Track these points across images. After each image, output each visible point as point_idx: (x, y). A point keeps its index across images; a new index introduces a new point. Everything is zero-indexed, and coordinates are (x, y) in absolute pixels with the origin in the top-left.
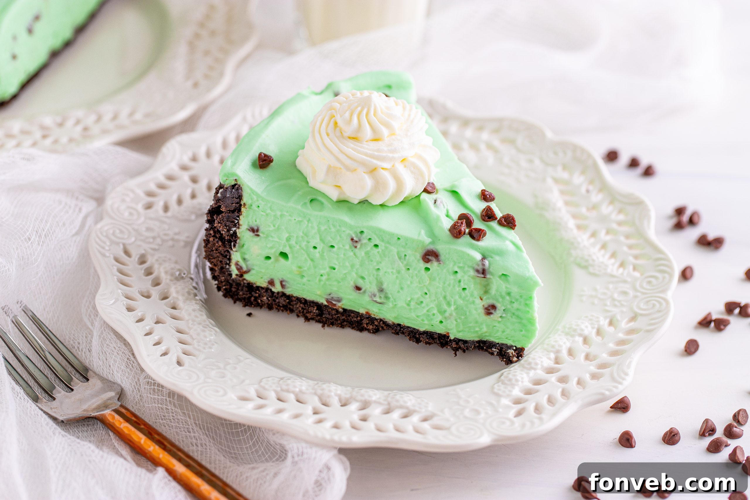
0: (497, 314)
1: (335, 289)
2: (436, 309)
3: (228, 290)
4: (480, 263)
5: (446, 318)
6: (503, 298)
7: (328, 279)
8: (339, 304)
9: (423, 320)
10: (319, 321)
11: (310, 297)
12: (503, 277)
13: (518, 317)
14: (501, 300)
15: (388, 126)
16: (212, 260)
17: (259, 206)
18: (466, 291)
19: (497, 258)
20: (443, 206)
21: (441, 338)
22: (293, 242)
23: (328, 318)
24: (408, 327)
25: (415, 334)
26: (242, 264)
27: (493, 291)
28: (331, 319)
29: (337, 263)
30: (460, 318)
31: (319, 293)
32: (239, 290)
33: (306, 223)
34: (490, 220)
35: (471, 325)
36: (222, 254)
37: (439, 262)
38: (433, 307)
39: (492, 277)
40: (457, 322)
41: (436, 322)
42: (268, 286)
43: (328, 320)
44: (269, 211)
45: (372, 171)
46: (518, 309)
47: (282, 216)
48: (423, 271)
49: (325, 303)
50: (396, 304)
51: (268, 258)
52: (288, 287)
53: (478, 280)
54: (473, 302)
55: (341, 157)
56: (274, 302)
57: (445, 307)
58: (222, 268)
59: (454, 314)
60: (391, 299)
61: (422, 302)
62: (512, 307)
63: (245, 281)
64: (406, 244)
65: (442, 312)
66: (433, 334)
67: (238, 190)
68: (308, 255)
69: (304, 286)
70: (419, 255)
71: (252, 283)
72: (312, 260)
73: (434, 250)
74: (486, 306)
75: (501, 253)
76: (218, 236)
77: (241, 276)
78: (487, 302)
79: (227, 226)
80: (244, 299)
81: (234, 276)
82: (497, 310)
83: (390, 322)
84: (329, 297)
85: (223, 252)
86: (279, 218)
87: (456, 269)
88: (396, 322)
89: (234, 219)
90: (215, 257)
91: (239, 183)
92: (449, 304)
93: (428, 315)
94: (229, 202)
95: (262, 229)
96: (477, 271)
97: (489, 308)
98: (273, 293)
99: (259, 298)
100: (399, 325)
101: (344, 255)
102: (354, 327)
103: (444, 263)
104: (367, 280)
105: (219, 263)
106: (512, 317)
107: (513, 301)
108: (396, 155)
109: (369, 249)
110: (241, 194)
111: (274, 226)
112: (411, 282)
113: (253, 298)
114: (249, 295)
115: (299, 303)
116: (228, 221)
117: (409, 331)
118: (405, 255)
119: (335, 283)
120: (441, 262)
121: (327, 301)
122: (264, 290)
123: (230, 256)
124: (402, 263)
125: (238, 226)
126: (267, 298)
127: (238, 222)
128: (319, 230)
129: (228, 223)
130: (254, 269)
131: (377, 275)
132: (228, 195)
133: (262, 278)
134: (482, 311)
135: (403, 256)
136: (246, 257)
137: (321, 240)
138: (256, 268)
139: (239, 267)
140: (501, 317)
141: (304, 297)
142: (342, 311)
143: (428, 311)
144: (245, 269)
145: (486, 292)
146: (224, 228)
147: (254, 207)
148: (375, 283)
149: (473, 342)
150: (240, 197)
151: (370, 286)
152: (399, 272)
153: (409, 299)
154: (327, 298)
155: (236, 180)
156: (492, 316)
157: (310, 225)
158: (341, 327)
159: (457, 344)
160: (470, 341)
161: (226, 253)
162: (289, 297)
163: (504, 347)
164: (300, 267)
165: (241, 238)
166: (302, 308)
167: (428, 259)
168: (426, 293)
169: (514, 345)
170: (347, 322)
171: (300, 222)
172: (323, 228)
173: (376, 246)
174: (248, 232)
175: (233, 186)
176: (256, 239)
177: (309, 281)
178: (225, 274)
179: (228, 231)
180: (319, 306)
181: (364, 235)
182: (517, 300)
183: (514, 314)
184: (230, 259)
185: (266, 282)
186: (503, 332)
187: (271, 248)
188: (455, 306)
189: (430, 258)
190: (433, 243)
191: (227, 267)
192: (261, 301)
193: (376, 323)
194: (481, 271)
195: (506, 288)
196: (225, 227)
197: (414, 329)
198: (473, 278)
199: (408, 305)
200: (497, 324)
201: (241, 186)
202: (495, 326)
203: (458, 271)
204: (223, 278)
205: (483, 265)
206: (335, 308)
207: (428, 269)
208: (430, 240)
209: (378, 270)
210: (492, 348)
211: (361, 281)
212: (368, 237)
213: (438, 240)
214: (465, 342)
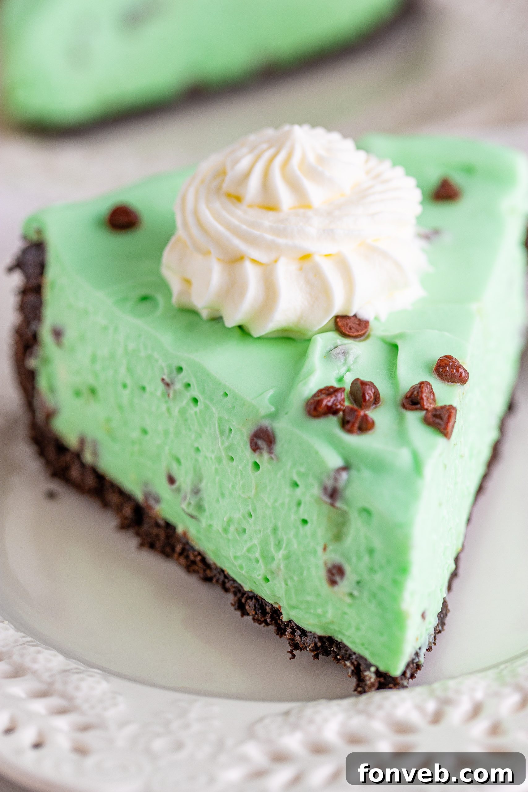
0: (345, 585)
2: (260, 548)
4: (332, 474)
5: (272, 572)
6: (359, 558)
7: (141, 452)
8: (157, 508)
9: (241, 567)
12: (365, 514)
13: (380, 604)
14: (354, 559)
17: (63, 288)
18: (308, 527)
19: (366, 474)
20: (343, 361)
22: (98, 366)
23: (147, 532)
24: (234, 580)
25: (242, 596)
26: (49, 396)
27: (349, 541)
28: (151, 536)
29: (149, 421)
30: (291, 578)
31: (132, 477)
33: (113, 332)
34: (411, 407)
35: (309, 598)
37: (270, 455)
38: (256, 545)
39: (345, 507)
40: (287, 585)
41: (259, 575)
42: (79, 448)
43: (146, 535)
44: (72, 300)
45: (232, 260)
46: (381, 588)
47: (87, 312)
48: (250, 467)
49: (144, 503)
50: (212, 522)
51: (78, 394)
52: (101, 457)
53: (326, 508)
54: (315, 552)
56: (84, 479)
57: (272, 548)
59: (282, 567)
60: (207, 513)
61: (244, 530)
62: (372, 580)
63: (53, 432)
64: (233, 407)
65: (267, 558)
67: (42, 251)
68: (115, 397)
69: (118, 459)
70: (246, 433)
71: (62, 438)
72: (121, 409)
73: (269, 429)
74: (330, 565)
76: (22, 335)
77: (48, 419)
78: (334, 557)
81: (41, 418)
82: (345, 578)
83: (211, 562)
84: (145, 490)
86: (84, 316)
87: (296, 478)
88: (219, 564)
91: (44, 238)
92: (279, 545)
93: (250, 559)
94: (29, 269)
95: (66, 334)
96: (325, 489)
97: (334, 571)
98: (84, 463)
99: (70, 469)
101: (156, 408)
102: (180, 562)
103: (279, 459)
104: (183, 467)
106: (370, 601)
107: (376, 568)
108: (281, 241)
109: (185, 403)
110: (45, 260)
111: (78, 329)
112: (233, 487)
113: (62, 465)
114: (59, 458)
115: (114, 493)
116: (30, 309)
117: (233, 587)
118: (231, 430)
119: (149, 463)
120: (273, 456)
121: (145, 498)
122: (73, 455)
124: (223, 443)
125: (40, 321)
126: (78, 472)
127: (40, 316)
129: (29, 314)
130: (63, 411)
131: (197, 460)
132: (29, 257)
134: (323, 573)
135: (227, 430)
138: (65, 408)
140: (351, 595)
142: (163, 523)
143: (250, 550)
144: (51, 407)
145: (338, 537)
147: (57, 289)
148: (191, 474)
149: (314, 635)
150: (43, 267)
151: (184, 479)
152: (219, 460)
154: (142, 489)
155: (40, 231)
156: (336, 588)
157: (117, 337)
159: (293, 631)
160: (311, 632)
162: (102, 477)
163: (362, 663)
164: (109, 420)
165: (44, 344)
166: (119, 504)
167: (256, 444)
168: (251, 516)
169: (373, 662)
171: (106, 328)
172: (131, 347)
173: (196, 401)
174: (51, 334)
175: (38, 245)
176: (61, 351)
179: (28, 327)
180: (137, 507)
181: (182, 376)
182: (381, 567)
183: (374, 596)
185: (77, 440)
186: (357, 629)
187: (78, 373)
188: (286, 551)
189: (260, 443)
190: (274, 416)
193: (192, 558)
194: (330, 489)
195: (368, 537)
196: (26, 320)
198: (317, 501)
199: (226, 530)
200: (347, 610)
201: (46, 245)
202: (345, 613)
203: (299, 483)
205: (336, 479)
206: (152, 513)
207: (257, 466)
208: (273, 409)
209: (198, 450)
210: (347, 660)
211: (175, 465)
212: (186, 380)
213: (286, 414)
214: (304, 633)
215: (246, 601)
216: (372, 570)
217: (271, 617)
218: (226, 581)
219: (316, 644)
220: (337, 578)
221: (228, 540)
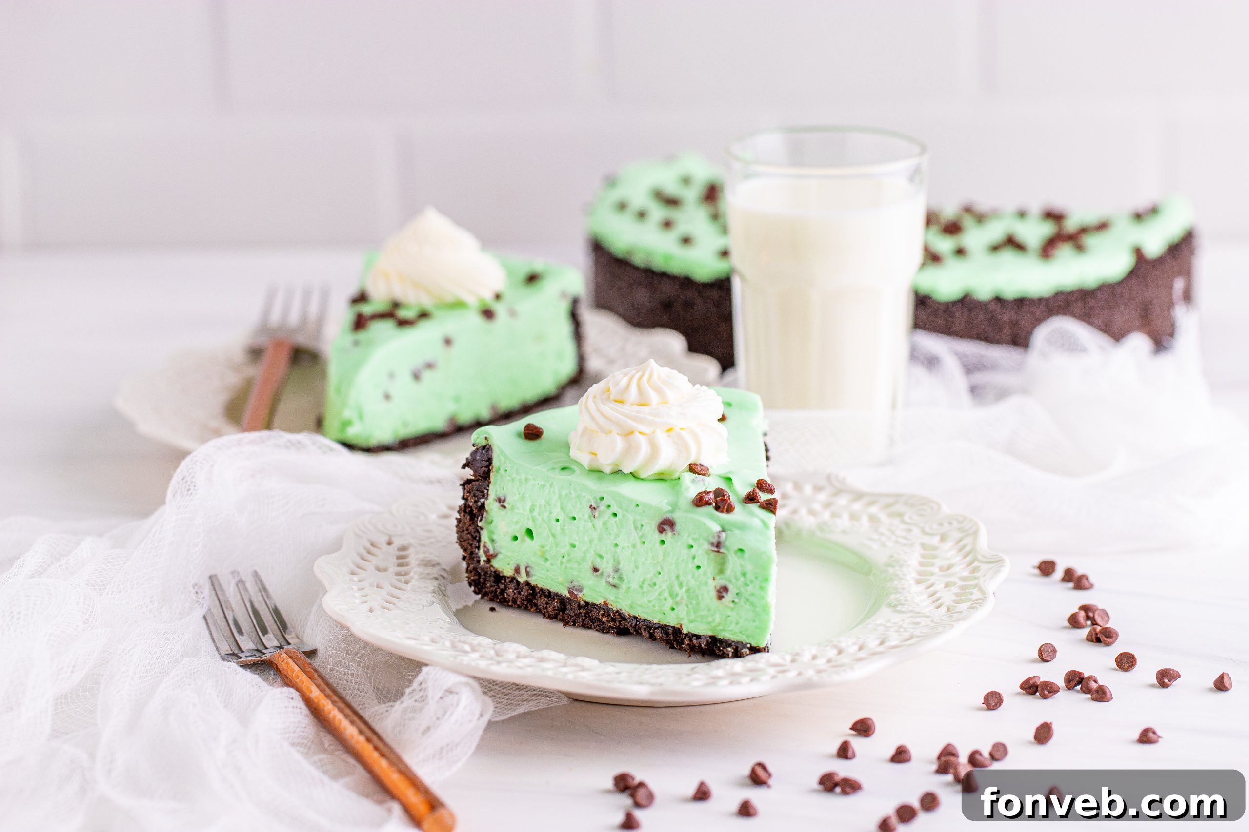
0: (728, 597)
1: (575, 573)
2: (667, 591)
3: (477, 582)
4: (716, 535)
5: (677, 603)
6: (737, 580)
7: (569, 561)
8: (580, 595)
9: (654, 606)
10: (562, 620)
11: (554, 589)
12: (739, 554)
13: (752, 604)
14: (734, 581)
15: (658, 391)
16: (463, 544)
17: (506, 470)
18: (700, 570)
19: (737, 532)
20: (703, 484)
21: (677, 635)
22: (536, 513)
23: (570, 615)
24: (644, 620)
25: (651, 628)
26: (490, 546)
27: (728, 572)
28: (573, 616)
29: (577, 538)
30: (691, 603)
31: (560, 579)
32: (487, 581)
33: (548, 487)
34: (750, 502)
35: (703, 613)
36: (472, 536)
37: (673, 533)
38: (664, 590)
39: (725, 552)
40: (688, 608)
41: (668, 610)
42: (514, 574)
43: (570, 617)
44: (514, 475)
45: (628, 434)
46: (752, 594)
47: (527, 480)
48: (658, 544)
49: (568, 595)
50: (630, 586)
51: (516, 538)
52: (533, 575)
53: (713, 555)
54: (706, 583)
55: (597, 415)
56: (519, 596)
57: (677, 589)
58: (472, 553)
59: (685, 597)
60: (626, 581)
61: (655, 584)
62: (746, 591)
63: (492, 569)
64: (644, 511)
65: (673, 595)
66: (668, 629)
67: (488, 451)
68: (550, 530)
69: (548, 573)
70: (654, 524)
71: (499, 571)
72: (554, 536)
73: (670, 518)
74: (718, 588)
75: (743, 527)
76: (468, 510)
77: (488, 561)
78: (720, 582)
79: (477, 496)
80: (492, 592)
81: (482, 563)
82: (729, 592)
83: (627, 614)
84: (571, 586)
85: (473, 533)
86: (524, 483)
87: (691, 542)
88: (633, 613)
89: (484, 488)
90: (465, 538)
91: (490, 443)
92: (681, 585)
93: (660, 600)
94: (478, 465)
95: (508, 500)
96: (712, 544)
97: (721, 590)
98: (518, 583)
99: (506, 591)
100: (635, 618)
101: (584, 528)
102: (596, 626)
103: (679, 534)
104: (605, 559)
105: (469, 547)
106: (745, 603)
107: (748, 583)
108: (656, 421)
109: (607, 518)
110: (491, 456)
111: (519, 494)
112: (646, 559)
113: (498, 591)
114: (496, 587)
115: (543, 597)
116: (477, 490)
117: (645, 625)
118: (642, 526)
119: (575, 566)
120: (675, 532)
121: (570, 592)
122: (510, 579)
123: (480, 537)
124: (637, 534)
125: (486, 496)
126: (513, 591)
127: (488, 493)
128: (560, 495)
129: (478, 493)
130: (501, 553)
131: (615, 552)
132: (478, 457)
133: (509, 564)
134: (713, 594)
135: (639, 526)
136: (495, 537)
137: (562, 508)
138: (503, 551)
139: (486, 549)
140: (733, 602)
141: (548, 588)
142: (584, 604)
143: (659, 594)
144: (491, 552)
145: (721, 571)
146: (472, 499)
147: (502, 471)
148: (611, 562)
149: (706, 637)
150: (490, 460)
151: (606, 567)
152: (634, 546)
153: (641, 579)
154: (569, 586)
155: (486, 438)
156: (723, 600)
157: (552, 490)
158: (582, 626)
159: (691, 640)
160: (703, 635)
161: (477, 534)
162: (533, 588)
163: (739, 646)
164: (543, 547)
165: (489, 511)
166: (547, 603)
167: (663, 528)
168: (660, 573)
169: (748, 642)
170: (588, 619)
171: (544, 486)
172: (563, 493)
173: (615, 515)
174: (495, 502)
175: (484, 448)
176: (503, 512)
177: (552, 565)
178: (474, 560)
179: (476, 502)
180: (563, 601)
181: (604, 501)
182: (752, 582)
183: (748, 600)
184: (479, 541)
185: (512, 570)
186: (737, 624)
187: (517, 523)
188: (687, 588)
189: (665, 527)
190: (672, 511)
191: (477, 550)
192: (507, 594)
194: (715, 543)
195: (741, 566)
196: (474, 498)
197: (650, 622)
198: (707, 552)
199: (641, 587)
200: (730, 613)
201: (492, 446)
202: (729, 616)
203: (693, 545)
204: (472, 566)
205: (719, 537)
206: (576, 599)
207: (663, 542)
208: (670, 508)
209: (617, 545)
210: (728, 647)
211: (598, 560)
212: (607, 504)
213: (679, 509)
214: (698, 637)
215: (654, 631)
216: (746, 585)
217: (673, 636)
218: (638, 623)
219: (707, 641)
220: (724, 594)
221: (643, 593)
